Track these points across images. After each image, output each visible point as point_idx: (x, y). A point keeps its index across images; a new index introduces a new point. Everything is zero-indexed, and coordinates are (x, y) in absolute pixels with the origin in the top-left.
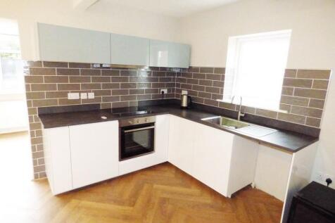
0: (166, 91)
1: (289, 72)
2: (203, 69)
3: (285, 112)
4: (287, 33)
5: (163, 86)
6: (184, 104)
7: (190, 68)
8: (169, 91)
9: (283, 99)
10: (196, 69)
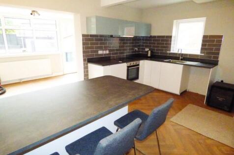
0: (137, 49)
1: (205, 37)
2: (159, 37)
3: (203, 54)
4: (204, 19)
5: (135, 46)
6: (149, 55)
7: (151, 36)
8: (138, 49)
9: (202, 49)
10: (155, 37)
